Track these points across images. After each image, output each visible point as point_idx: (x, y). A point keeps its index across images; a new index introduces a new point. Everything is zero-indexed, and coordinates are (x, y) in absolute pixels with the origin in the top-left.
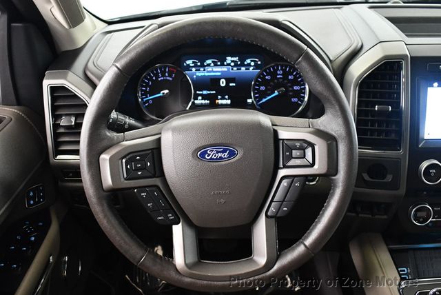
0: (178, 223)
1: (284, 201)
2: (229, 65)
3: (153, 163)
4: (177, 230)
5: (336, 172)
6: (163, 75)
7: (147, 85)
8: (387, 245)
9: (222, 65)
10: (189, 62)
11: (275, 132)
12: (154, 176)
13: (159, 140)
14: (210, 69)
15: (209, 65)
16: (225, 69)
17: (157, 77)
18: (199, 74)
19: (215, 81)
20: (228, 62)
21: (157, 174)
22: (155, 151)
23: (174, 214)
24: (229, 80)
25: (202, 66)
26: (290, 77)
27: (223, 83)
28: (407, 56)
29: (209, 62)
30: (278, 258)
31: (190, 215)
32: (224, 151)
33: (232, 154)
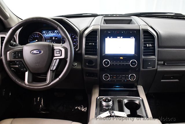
0: (27, 71)
1: (54, 65)
2: (55, 33)
3: (21, 55)
4: (27, 73)
5: (67, 58)
6: (36, 36)
7: (31, 38)
8: (100, 88)
9: (54, 33)
10: (44, 32)
11: (53, 47)
12: (21, 58)
13: (23, 49)
14: (50, 34)
15: (50, 33)
16: (54, 34)
17: (34, 36)
18: (47, 35)
19: (51, 38)
20: (55, 32)
21: (22, 58)
22: (21, 52)
23: (26, 68)
24: (55, 38)
25: (48, 33)
26: (73, 37)
27: (54, 38)
28: (99, 29)
29: (50, 32)
30: (52, 81)
31: (30, 69)
32: (38, 51)
33: (40, 52)
